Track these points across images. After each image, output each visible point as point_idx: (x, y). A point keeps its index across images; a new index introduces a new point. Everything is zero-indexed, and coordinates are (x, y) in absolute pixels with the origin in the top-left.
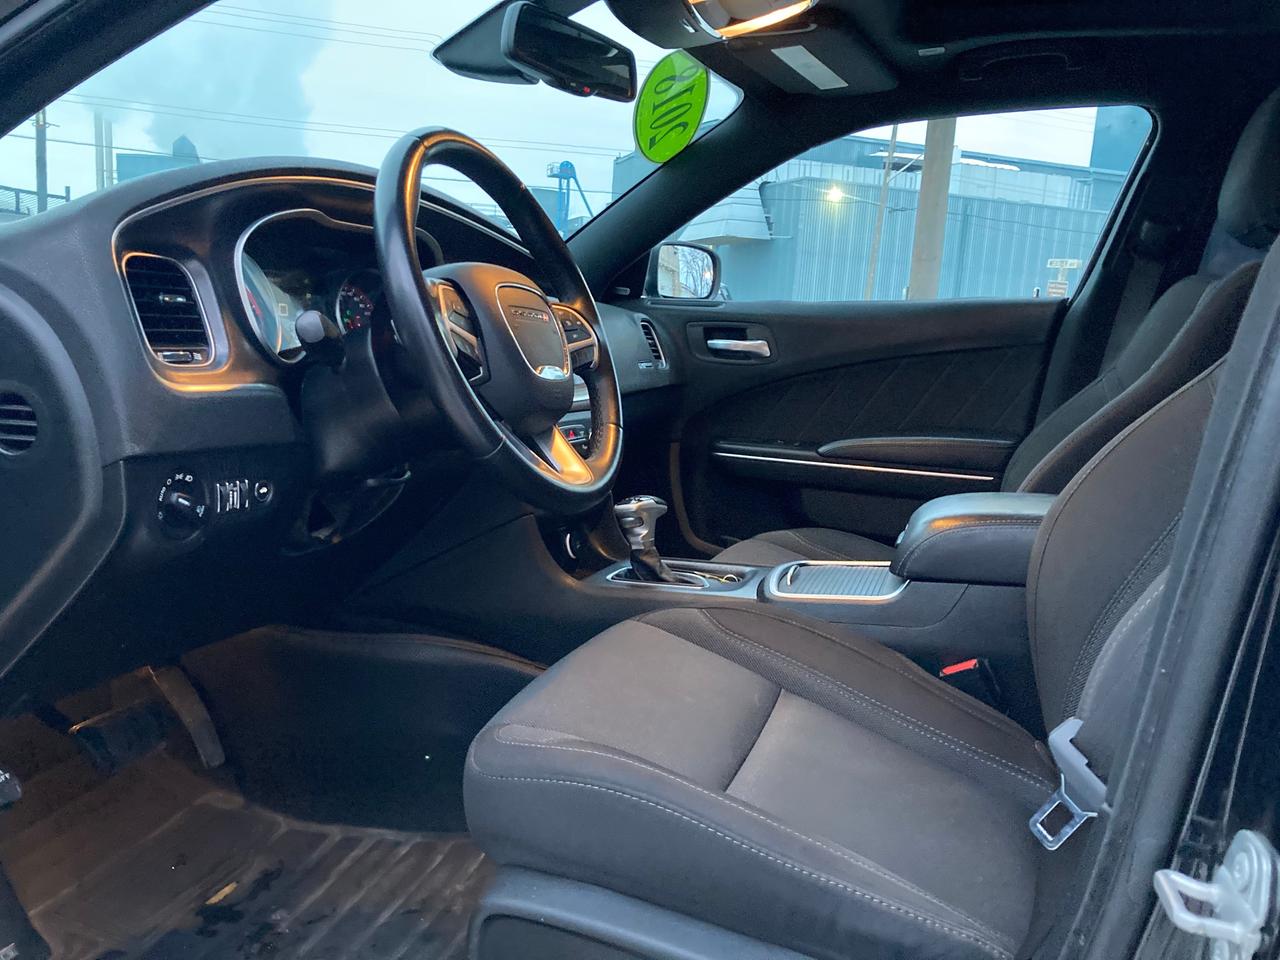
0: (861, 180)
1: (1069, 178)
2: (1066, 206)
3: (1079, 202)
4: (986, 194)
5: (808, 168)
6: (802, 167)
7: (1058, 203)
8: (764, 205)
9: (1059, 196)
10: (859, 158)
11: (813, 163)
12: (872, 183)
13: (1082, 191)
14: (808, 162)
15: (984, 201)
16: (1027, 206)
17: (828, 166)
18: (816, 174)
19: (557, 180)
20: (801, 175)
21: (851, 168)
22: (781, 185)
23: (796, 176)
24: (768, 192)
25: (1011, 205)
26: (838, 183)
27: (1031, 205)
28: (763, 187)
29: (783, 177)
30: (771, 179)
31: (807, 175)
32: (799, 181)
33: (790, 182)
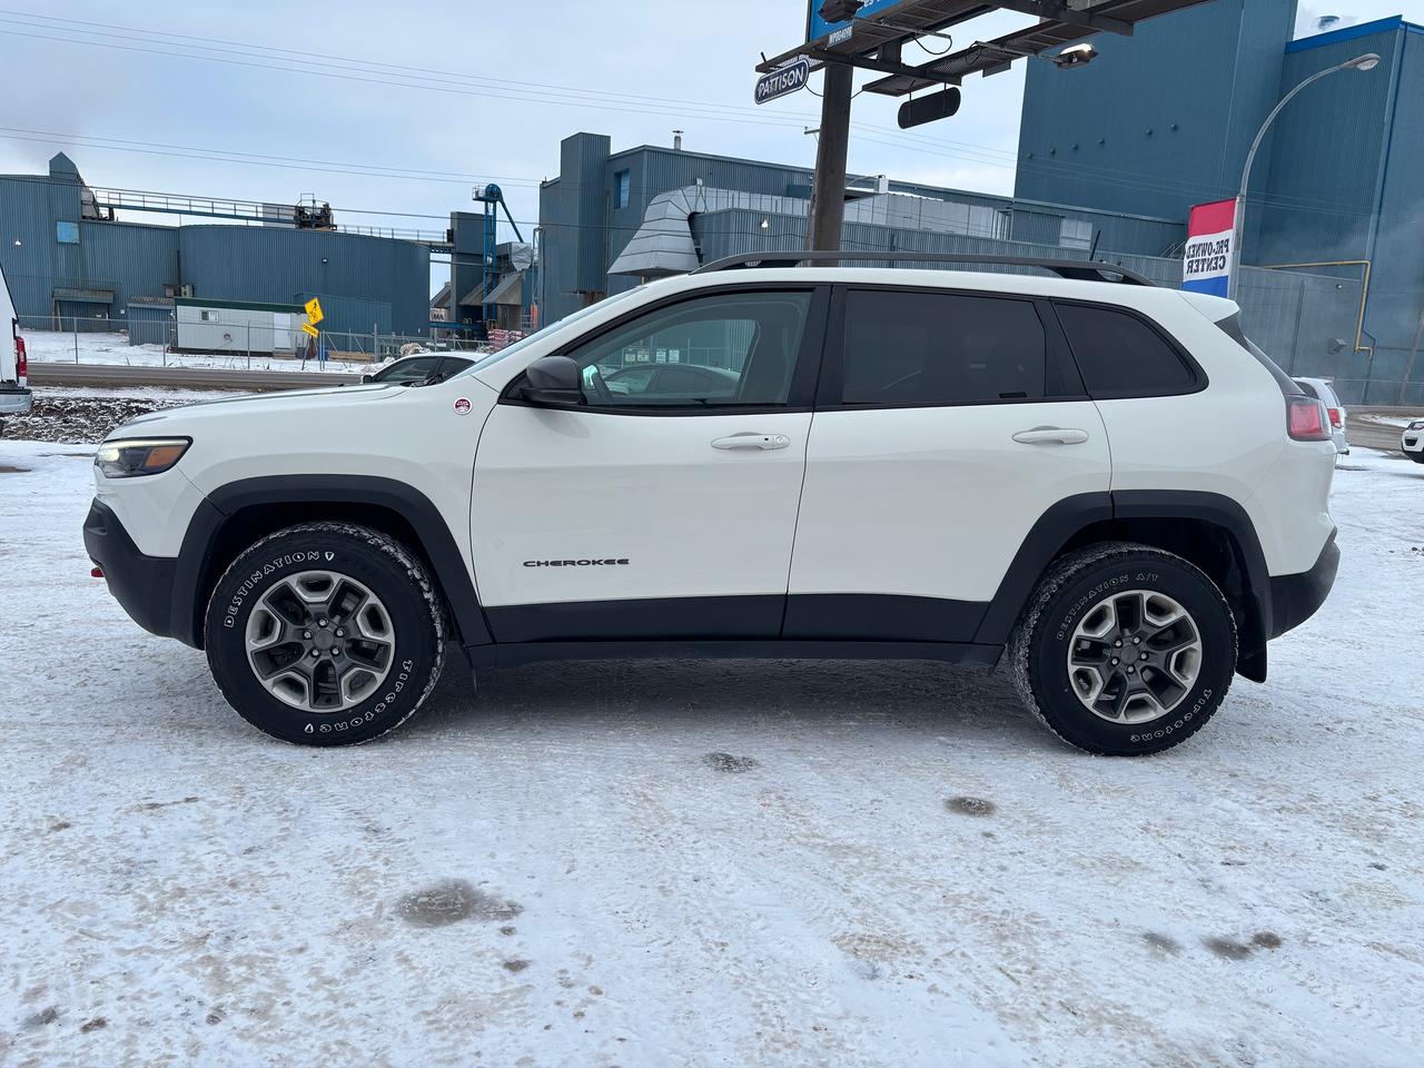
0: (791, 212)
1: (991, 209)
2: (989, 237)
3: (1001, 232)
4: (912, 225)
5: (736, 200)
6: (730, 195)
7: (982, 235)
8: (694, 236)
9: (983, 228)
10: (789, 188)
11: (743, 194)
13: (1004, 221)
14: (736, 193)
15: (909, 232)
16: (952, 236)
17: (756, 198)
18: (744, 205)
19: (483, 203)
20: (729, 206)
21: (780, 198)
22: (712, 215)
23: (725, 207)
24: (697, 222)
25: (937, 235)
27: (956, 236)
28: (692, 218)
29: (712, 209)
30: (700, 209)
31: (736, 206)
32: (728, 212)
33: (719, 214)
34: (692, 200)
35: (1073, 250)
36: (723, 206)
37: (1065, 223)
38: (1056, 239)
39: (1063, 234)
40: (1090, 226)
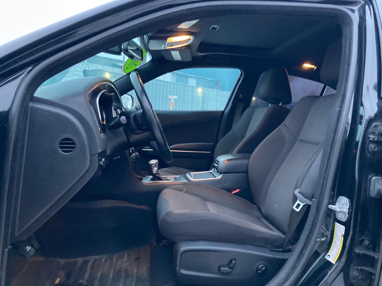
0: (114, 71)
2: (170, 81)
3: (173, 80)
6: (96, 66)
7: (168, 80)
8: (85, 76)
9: (168, 78)
10: (113, 65)
11: (100, 65)
12: (118, 72)
13: (174, 77)
14: (98, 65)
17: (104, 67)
18: (101, 68)
20: (96, 69)
21: (111, 68)
22: (90, 71)
24: (86, 73)
26: (107, 72)
28: (84, 71)
29: (91, 69)
30: (87, 69)
31: (98, 69)
32: (96, 70)
33: (93, 71)
34: (84, 66)
35: (192, 86)
36: (94, 69)
37: (189, 78)
38: (187, 83)
39: (189, 81)
40: (196, 80)
